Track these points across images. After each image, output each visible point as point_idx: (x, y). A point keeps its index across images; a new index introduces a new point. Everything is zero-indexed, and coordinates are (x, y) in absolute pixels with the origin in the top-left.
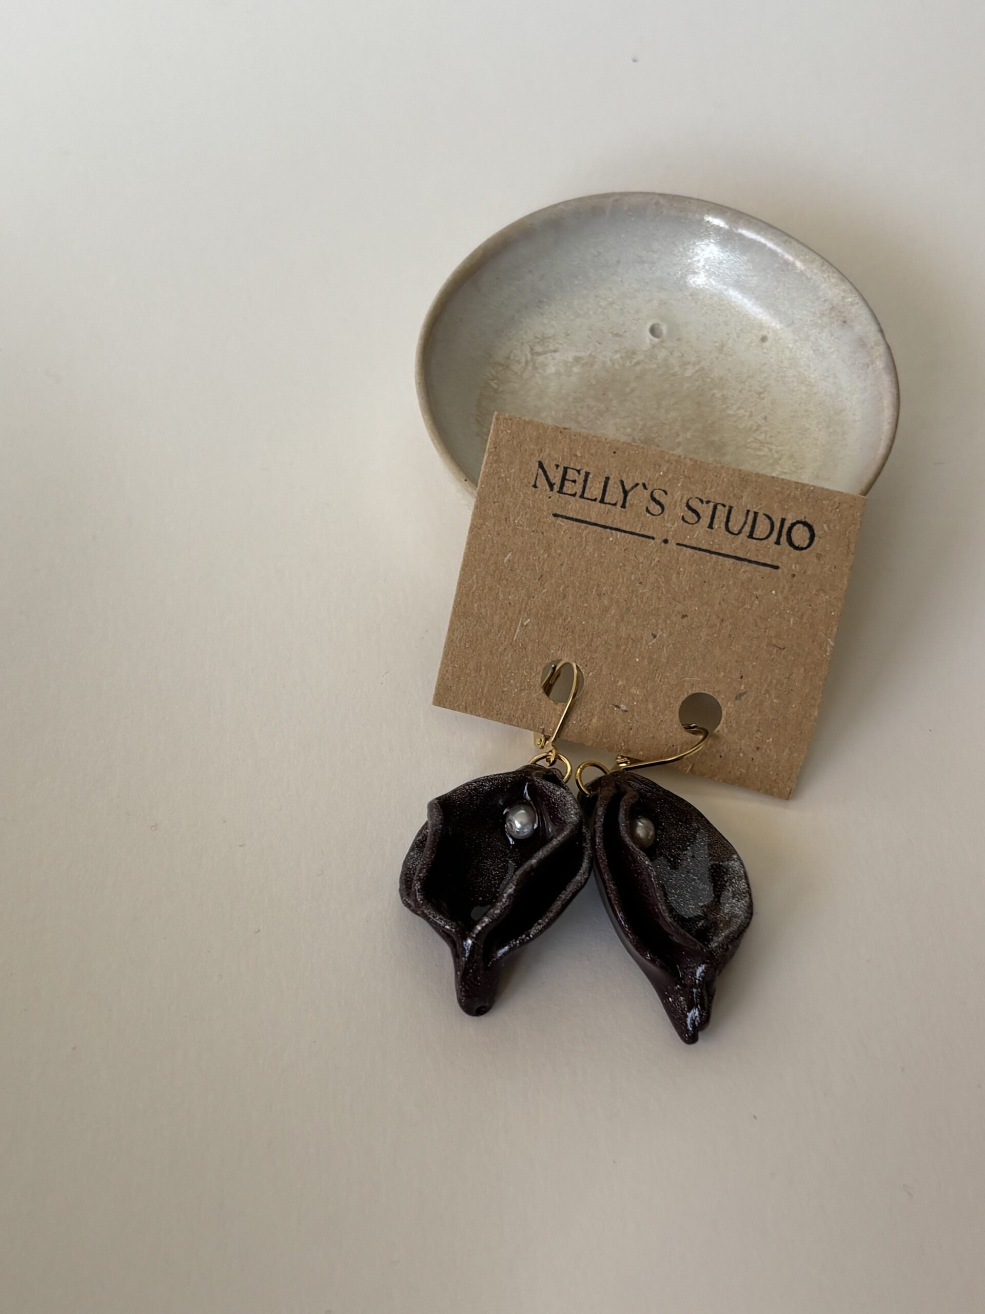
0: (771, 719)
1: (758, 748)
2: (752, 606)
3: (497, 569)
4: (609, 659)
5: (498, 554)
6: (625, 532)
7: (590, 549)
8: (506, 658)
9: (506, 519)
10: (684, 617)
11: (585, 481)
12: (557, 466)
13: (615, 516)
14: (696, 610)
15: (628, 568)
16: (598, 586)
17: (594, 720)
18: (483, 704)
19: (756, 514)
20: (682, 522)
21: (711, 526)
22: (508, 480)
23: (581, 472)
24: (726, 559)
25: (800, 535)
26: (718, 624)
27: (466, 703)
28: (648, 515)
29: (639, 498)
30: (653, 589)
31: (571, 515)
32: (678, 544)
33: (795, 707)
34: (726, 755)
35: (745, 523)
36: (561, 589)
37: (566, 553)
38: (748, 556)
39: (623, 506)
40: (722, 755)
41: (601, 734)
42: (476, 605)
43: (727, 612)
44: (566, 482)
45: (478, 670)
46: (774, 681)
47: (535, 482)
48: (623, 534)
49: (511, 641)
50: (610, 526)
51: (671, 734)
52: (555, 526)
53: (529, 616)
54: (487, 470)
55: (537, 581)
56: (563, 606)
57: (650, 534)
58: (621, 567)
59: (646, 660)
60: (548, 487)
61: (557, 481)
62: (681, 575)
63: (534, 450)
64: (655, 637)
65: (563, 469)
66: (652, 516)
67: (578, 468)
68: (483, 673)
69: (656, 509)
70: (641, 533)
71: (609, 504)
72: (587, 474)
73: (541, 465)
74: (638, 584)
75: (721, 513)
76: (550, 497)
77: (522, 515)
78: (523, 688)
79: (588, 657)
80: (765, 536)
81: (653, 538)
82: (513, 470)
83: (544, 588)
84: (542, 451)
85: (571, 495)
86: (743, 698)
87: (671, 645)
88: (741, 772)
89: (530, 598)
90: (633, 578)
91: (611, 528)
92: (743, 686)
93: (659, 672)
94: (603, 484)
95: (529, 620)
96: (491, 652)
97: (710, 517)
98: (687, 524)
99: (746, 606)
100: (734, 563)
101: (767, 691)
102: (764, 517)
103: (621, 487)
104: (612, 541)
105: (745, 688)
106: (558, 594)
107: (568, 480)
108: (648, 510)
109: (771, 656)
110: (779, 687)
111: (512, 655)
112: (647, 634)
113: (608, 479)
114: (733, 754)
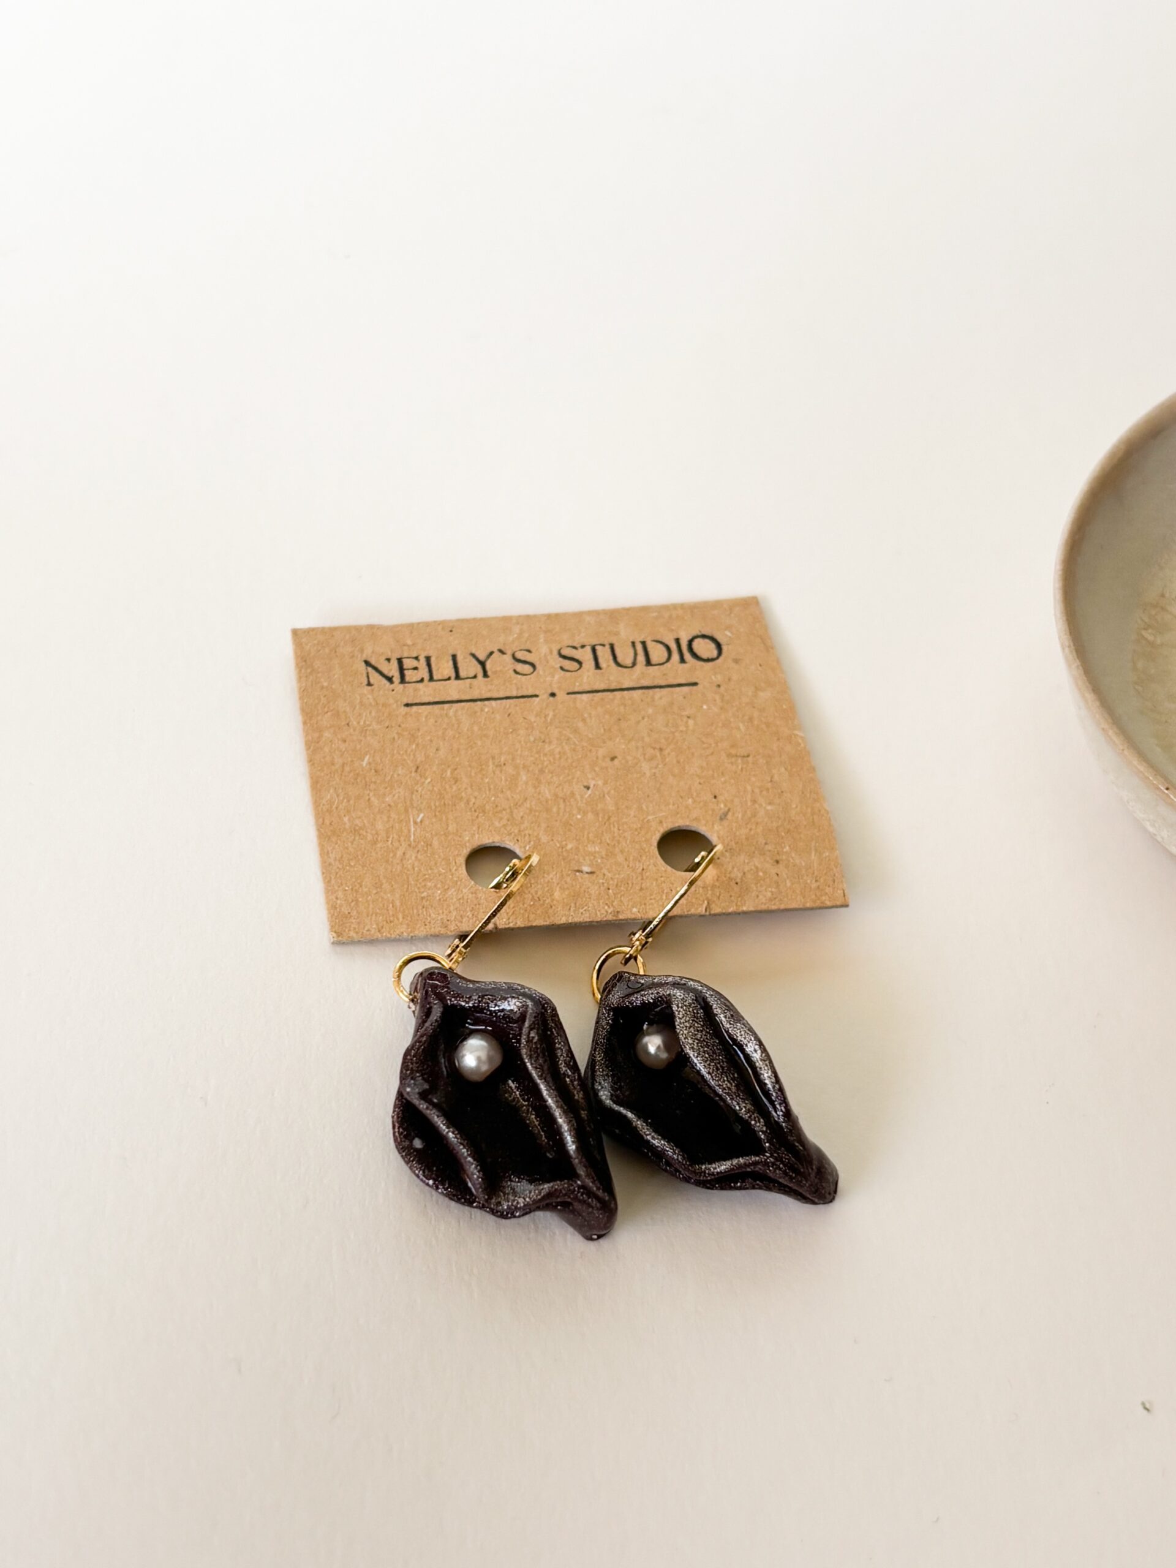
0: (775, 827)
1: (777, 862)
2: (687, 727)
3: (358, 776)
4: (543, 825)
5: (352, 761)
6: (499, 699)
7: (465, 726)
8: (410, 862)
9: (348, 724)
10: (613, 759)
11: (429, 665)
12: (388, 660)
13: (481, 687)
14: (624, 749)
15: (522, 732)
16: (493, 758)
17: (557, 894)
18: (401, 919)
19: (644, 643)
20: (562, 672)
21: (598, 666)
22: (333, 687)
23: (420, 658)
24: (631, 692)
25: (704, 648)
26: (658, 755)
27: (377, 925)
28: (519, 676)
29: (498, 665)
30: (562, 742)
31: (426, 700)
32: (568, 694)
33: (797, 807)
34: (742, 879)
35: (636, 654)
36: (448, 773)
37: (438, 737)
38: (654, 683)
39: (485, 675)
40: (738, 880)
41: (573, 905)
42: (346, 819)
43: (663, 740)
44: (405, 672)
45: (378, 886)
46: (757, 791)
47: (369, 681)
48: (499, 702)
49: (408, 843)
50: (478, 698)
51: (662, 879)
52: (411, 715)
53: (420, 811)
55: (413, 774)
56: (459, 789)
57: (529, 693)
58: (511, 733)
59: (590, 814)
60: (385, 681)
61: (394, 672)
62: (588, 721)
63: (352, 652)
64: (588, 788)
65: (396, 661)
66: (525, 677)
67: (415, 655)
68: (386, 886)
69: (525, 669)
70: (519, 695)
71: (467, 678)
72: (428, 659)
73: (367, 663)
74: (541, 744)
75: (604, 654)
76: (393, 690)
77: (366, 716)
78: (446, 887)
79: (516, 831)
80: (664, 660)
81: (536, 696)
82: (336, 676)
83: (426, 779)
84: (363, 651)
85: (418, 682)
86: (729, 816)
87: (613, 791)
88: (772, 892)
89: (412, 793)
90: (532, 739)
91: (481, 700)
92: (722, 805)
93: (612, 821)
94: (451, 662)
95: (422, 815)
96: (387, 861)
97: (592, 659)
98: (569, 673)
99: (681, 729)
100: (643, 693)
101: (754, 801)
102: (654, 643)
103: (474, 659)
104: (488, 711)
105: (725, 806)
106: (447, 779)
107: (408, 669)
108: (516, 672)
109: (738, 766)
110: (764, 793)
111: (416, 857)
112: (578, 788)
113: (454, 657)
114: (749, 876)
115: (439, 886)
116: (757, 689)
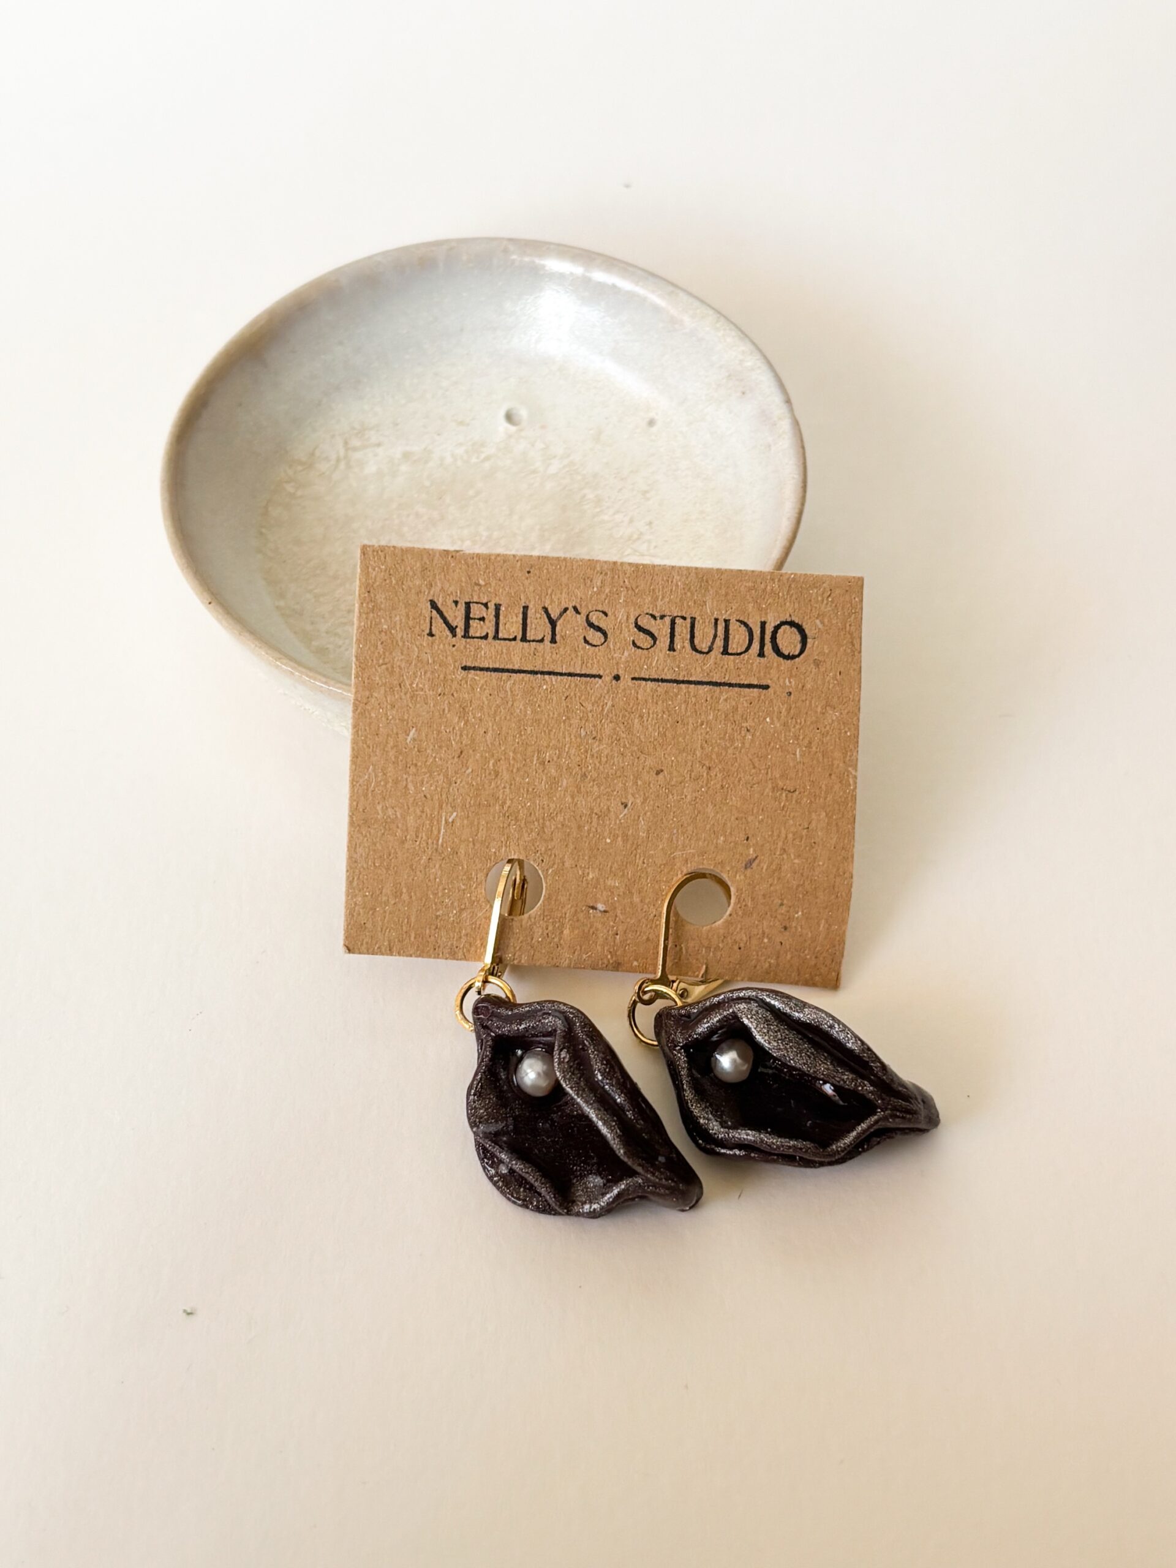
0: (795, 887)
1: (785, 928)
2: (743, 743)
3: (400, 754)
4: (571, 847)
5: (397, 734)
6: (561, 674)
7: (520, 705)
8: (434, 870)
9: (400, 685)
10: (658, 773)
11: (497, 616)
12: (456, 603)
13: (546, 656)
14: (673, 761)
15: (575, 721)
16: (539, 752)
17: (566, 932)
18: (412, 939)
19: (727, 622)
20: (633, 649)
21: (672, 648)
22: (393, 632)
23: (489, 604)
24: (700, 687)
25: (788, 640)
26: (705, 774)
27: (389, 941)
28: (588, 647)
29: (571, 627)
30: (612, 743)
31: (485, 665)
32: (634, 679)
33: (823, 865)
34: (745, 944)
35: (715, 636)
36: (491, 764)
37: (489, 715)
38: (726, 680)
39: (553, 641)
40: (742, 945)
41: (578, 948)
42: (379, 808)
43: (714, 756)
44: (471, 622)
45: (397, 894)
46: (790, 836)
47: (431, 629)
48: (559, 677)
49: (435, 846)
50: (541, 670)
52: (467, 682)
53: (454, 808)
54: (363, 624)
55: (456, 759)
56: (497, 787)
57: (594, 672)
58: (564, 721)
59: (620, 839)
60: (448, 633)
61: (458, 622)
62: (645, 719)
63: (420, 586)
64: (626, 806)
65: (464, 605)
66: (594, 648)
67: (484, 601)
68: (405, 897)
69: (595, 637)
70: (583, 672)
71: (533, 641)
72: (498, 607)
73: (434, 605)
74: (591, 741)
75: (683, 629)
76: (454, 646)
77: (421, 676)
78: (463, 907)
79: (543, 849)
80: (743, 649)
81: (600, 677)
82: (398, 618)
83: (468, 769)
84: (431, 586)
85: (481, 638)
86: (754, 865)
87: (649, 813)
88: (769, 962)
89: (450, 784)
90: (583, 733)
91: (543, 673)
92: (752, 849)
93: (639, 851)
94: (521, 616)
95: (455, 814)
96: (411, 866)
97: (669, 635)
98: (640, 650)
99: (736, 744)
100: (711, 690)
101: (784, 851)
102: (738, 623)
103: (545, 616)
104: (547, 689)
105: (754, 851)
106: (487, 772)
107: (475, 619)
108: (586, 641)
109: (780, 803)
110: (797, 842)
111: (440, 865)
112: (615, 805)
113: (526, 608)
114: (754, 942)
115: (456, 904)
116: (828, 704)
